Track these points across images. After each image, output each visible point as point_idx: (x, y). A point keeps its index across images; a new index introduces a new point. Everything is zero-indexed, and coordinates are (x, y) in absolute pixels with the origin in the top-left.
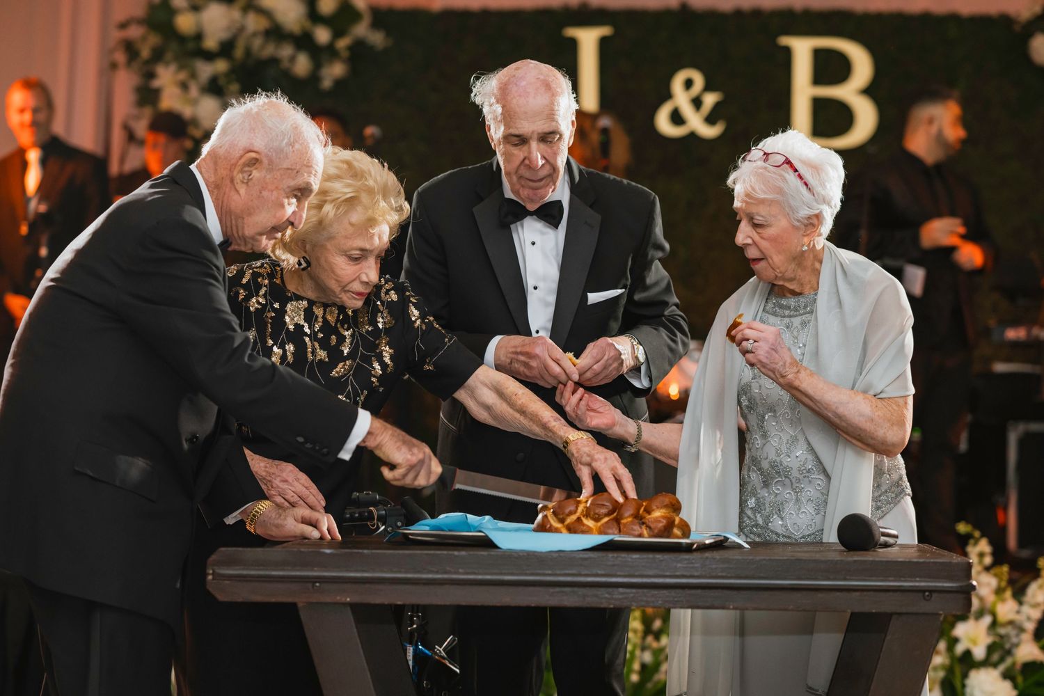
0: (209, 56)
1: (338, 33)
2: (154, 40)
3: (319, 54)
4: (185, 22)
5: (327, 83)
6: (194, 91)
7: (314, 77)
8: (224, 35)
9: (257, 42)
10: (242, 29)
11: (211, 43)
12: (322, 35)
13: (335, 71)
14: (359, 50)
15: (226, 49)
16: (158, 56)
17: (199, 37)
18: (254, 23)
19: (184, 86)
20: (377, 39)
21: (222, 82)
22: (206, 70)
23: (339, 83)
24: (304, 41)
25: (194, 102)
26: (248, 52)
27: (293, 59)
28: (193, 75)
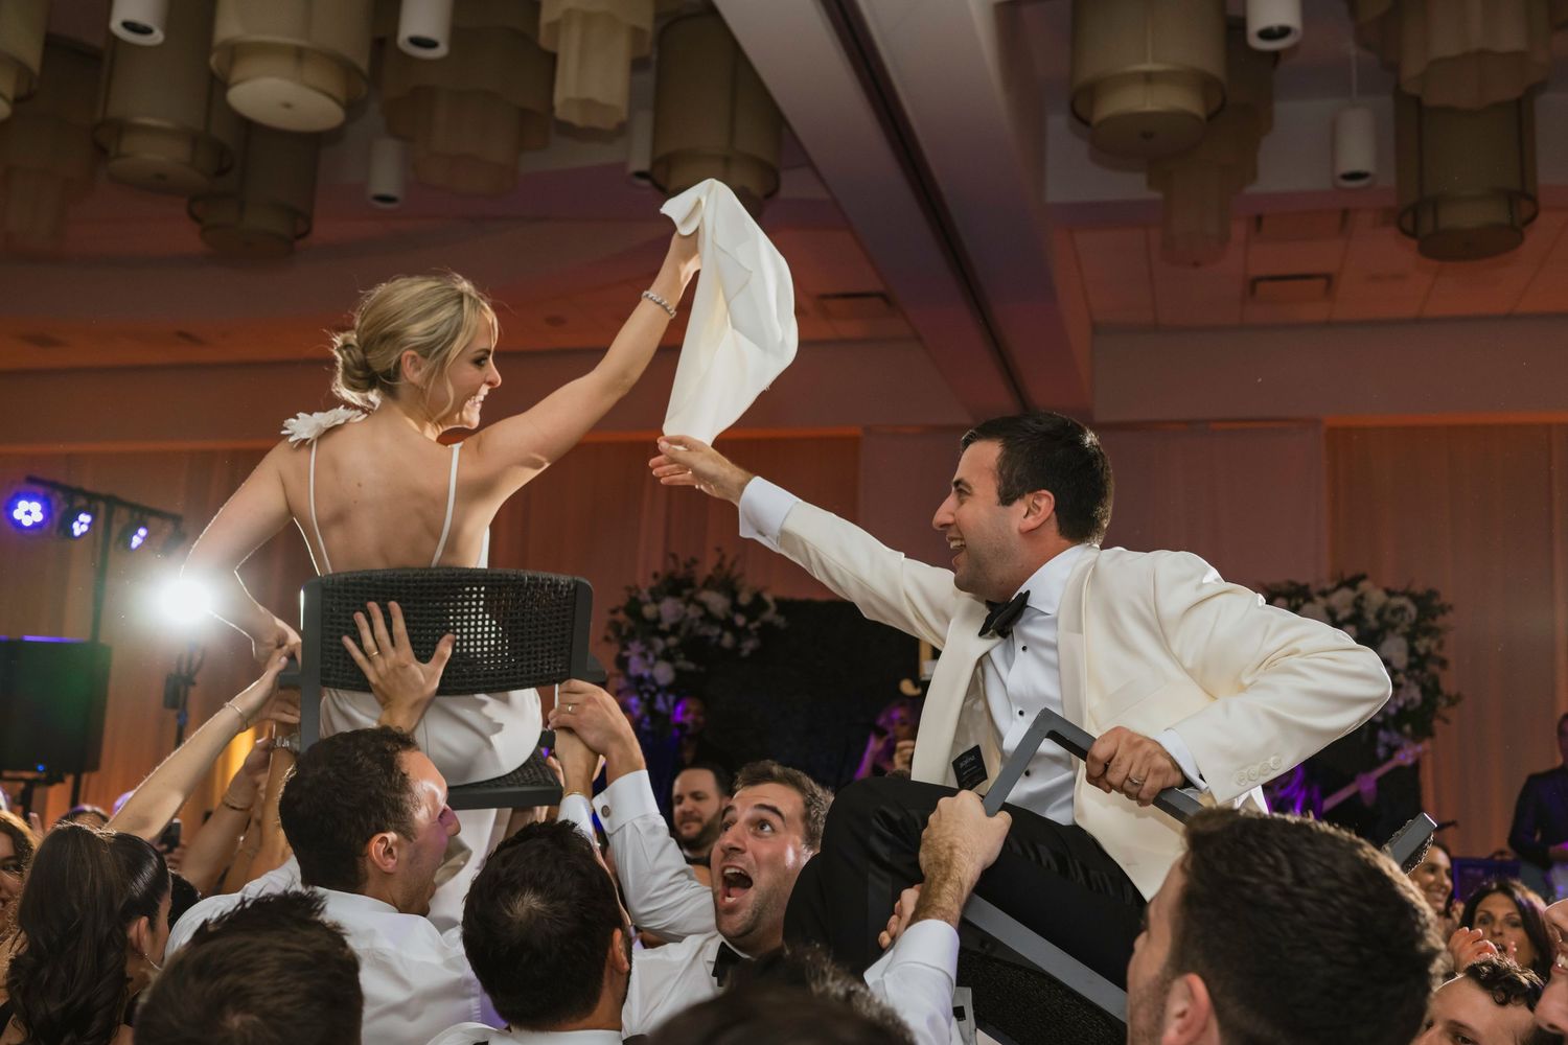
0: (664, 635)
1: (751, 619)
2: (632, 623)
3: (740, 634)
4: (649, 611)
5: (745, 653)
6: (651, 659)
7: (737, 649)
8: (673, 620)
9: (697, 623)
10: (686, 615)
11: (665, 626)
12: (740, 620)
13: (749, 645)
14: (767, 630)
15: (675, 629)
16: (631, 635)
17: (658, 620)
18: (693, 612)
19: (644, 656)
20: (780, 621)
21: (672, 651)
22: (659, 644)
23: (753, 652)
24: (727, 624)
25: (652, 666)
26: (690, 630)
27: (721, 636)
28: (651, 647)
